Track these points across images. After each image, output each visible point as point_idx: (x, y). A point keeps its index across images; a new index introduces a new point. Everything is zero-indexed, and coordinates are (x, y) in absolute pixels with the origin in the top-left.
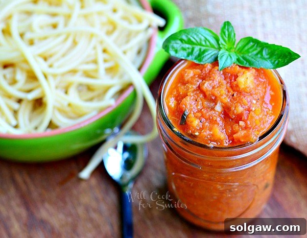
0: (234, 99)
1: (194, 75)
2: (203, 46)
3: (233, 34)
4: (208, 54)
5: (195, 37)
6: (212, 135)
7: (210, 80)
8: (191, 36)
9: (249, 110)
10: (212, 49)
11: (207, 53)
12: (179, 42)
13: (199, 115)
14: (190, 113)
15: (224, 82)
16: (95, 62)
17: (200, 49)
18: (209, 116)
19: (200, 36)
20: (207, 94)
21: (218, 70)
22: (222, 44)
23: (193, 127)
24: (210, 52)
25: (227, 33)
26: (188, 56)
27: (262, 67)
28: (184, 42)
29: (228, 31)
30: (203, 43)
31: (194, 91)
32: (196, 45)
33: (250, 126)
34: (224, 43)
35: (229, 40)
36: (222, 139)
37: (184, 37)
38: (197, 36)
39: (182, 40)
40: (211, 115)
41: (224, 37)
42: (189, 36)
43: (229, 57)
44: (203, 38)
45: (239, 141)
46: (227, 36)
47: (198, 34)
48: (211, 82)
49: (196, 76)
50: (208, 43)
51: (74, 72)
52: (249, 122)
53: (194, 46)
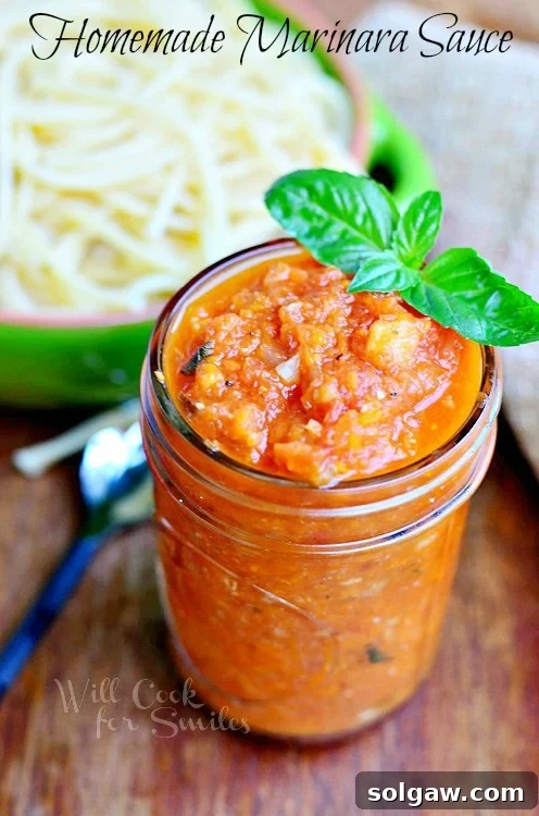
0: (334, 365)
1: (289, 280)
2: (356, 227)
3: (433, 227)
4: (354, 251)
5: (346, 197)
6: (229, 423)
7: (312, 302)
8: (338, 192)
9: (351, 405)
10: (371, 242)
11: (351, 248)
12: (304, 193)
13: (234, 366)
14: (216, 354)
15: (341, 321)
16: (152, 200)
17: (345, 233)
18: (254, 378)
19: (359, 199)
20: (284, 328)
21: (345, 290)
22: (399, 242)
23: (200, 387)
24: (361, 247)
25: (421, 218)
26: (309, 236)
27: (456, 328)
28: (314, 198)
29: (426, 215)
30: (359, 220)
31: (263, 311)
32: (340, 217)
33: (330, 442)
34: (404, 240)
35: (419, 238)
36: (250, 444)
37: (320, 186)
38: (352, 197)
39: (312, 191)
40: (259, 379)
41: (411, 225)
42: (333, 189)
43: (394, 275)
44: (362, 208)
45: (284, 466)
46: (418, 225)
47: (356, 193)
48: (309, 306)
49: (291, 284)
50: (369, 225)
51: (91, 198)
52: (331, 433)
53: (335, 218)
